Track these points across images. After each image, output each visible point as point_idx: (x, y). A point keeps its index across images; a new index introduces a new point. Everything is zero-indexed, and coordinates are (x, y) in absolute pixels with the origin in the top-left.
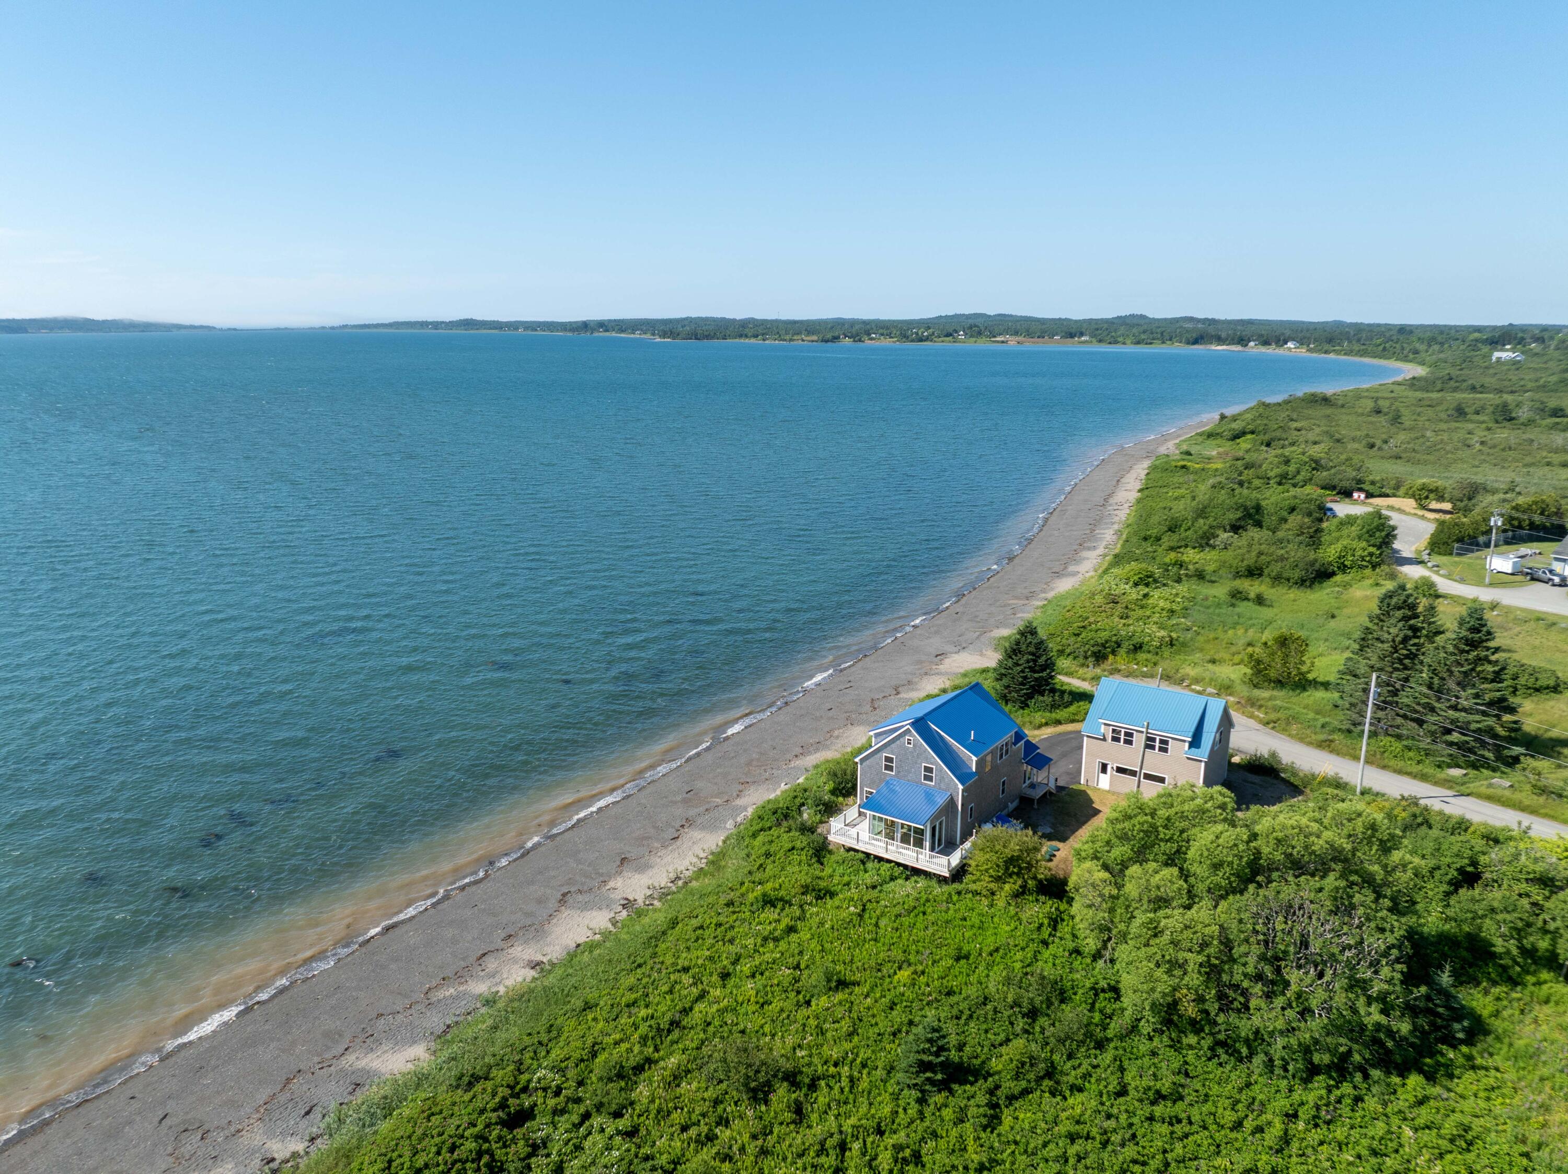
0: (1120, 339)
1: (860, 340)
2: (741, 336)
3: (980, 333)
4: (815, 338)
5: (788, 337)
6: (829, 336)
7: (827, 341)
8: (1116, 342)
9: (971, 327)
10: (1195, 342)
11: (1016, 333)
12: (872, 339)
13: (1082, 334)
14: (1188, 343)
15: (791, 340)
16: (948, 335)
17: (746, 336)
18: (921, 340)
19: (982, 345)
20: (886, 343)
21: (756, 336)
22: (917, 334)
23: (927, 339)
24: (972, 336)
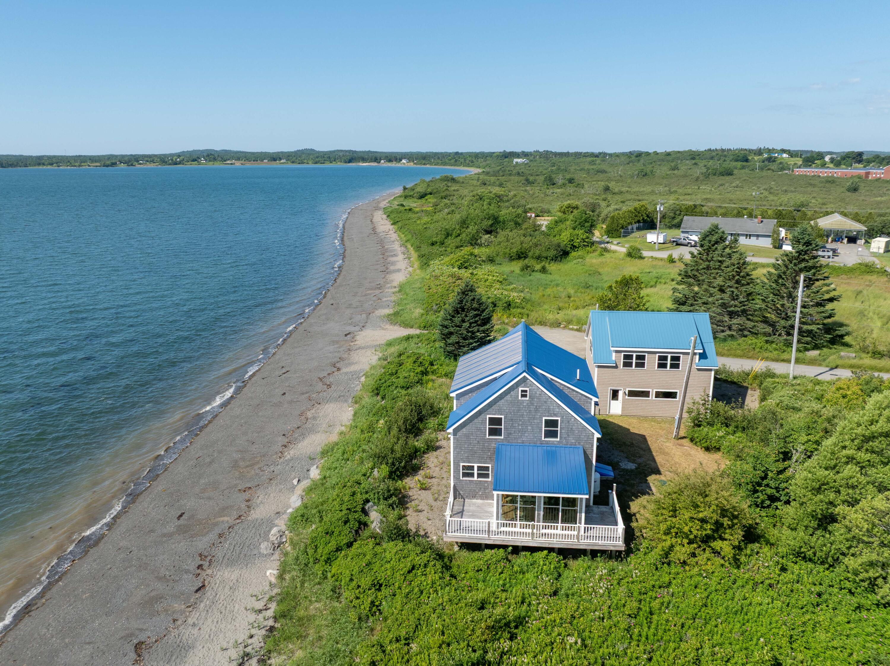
0: (305, 161)
1: (132, 165)
2: (39, 164)
3: (215, 159)
4: (98, 164)
5: (77, 164)
6: (108, 162)
7: (108, 166)
8: (303, 163)
9: (208, 156)
10: (350, 161)
11: (238, 159)
12: (140, 164)
13: (280, 159)
14: (346, 162)
15: (79, 166)
16: (194, 160)
17: (44, 164)
18: (176, 164)
19: (218, 165)
20: (152, 166)
21: (52, 164)
22: (172, 160)
23: (180, 163)
24: (210, 161)
